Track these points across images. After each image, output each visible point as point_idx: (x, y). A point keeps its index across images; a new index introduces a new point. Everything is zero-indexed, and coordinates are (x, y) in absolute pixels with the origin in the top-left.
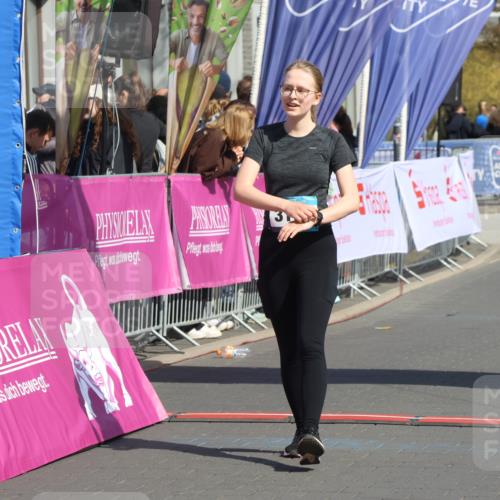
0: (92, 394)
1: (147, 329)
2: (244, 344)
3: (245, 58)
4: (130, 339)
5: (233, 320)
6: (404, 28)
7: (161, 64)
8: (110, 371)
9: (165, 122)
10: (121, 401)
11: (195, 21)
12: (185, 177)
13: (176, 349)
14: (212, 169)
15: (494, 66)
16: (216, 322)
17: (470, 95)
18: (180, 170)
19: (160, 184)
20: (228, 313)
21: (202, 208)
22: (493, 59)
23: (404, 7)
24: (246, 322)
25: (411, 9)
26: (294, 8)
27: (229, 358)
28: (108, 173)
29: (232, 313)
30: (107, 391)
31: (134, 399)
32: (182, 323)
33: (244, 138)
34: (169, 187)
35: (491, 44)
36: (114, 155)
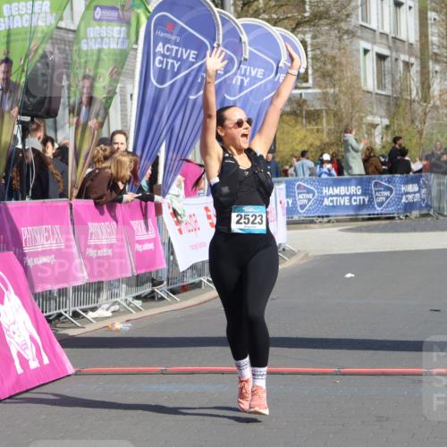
0: (19, 355)
1: (58, 311)
2: (128, 321)
3: (122, 122)
4: (47, 317)
5: (119, 304)
6: (234, 96)
7: (63, 127)
8: (32, 338)
9: (67, 164)
10: (41, 361)
11: (85, 91)
12: (82, 202)
13: (78, 324)
14: (101, 198)
15: (298, 128)
16: (107, 306)
17: (281, 148)
18: (79, 196)
19: (65, 207)
20: (115, 299)
21: (96, 224)
22: (297, 122)
23: (234, 82)
24: (129, 306)
25: (239, 83)
26: (158, 82)
27: (117, 331)
28: (27, 199)
29: (119, 300)
30: (30, 354)
31: (50, 359)
32: (83, 307)
33: (124, 177)
34: (71, 209)
35: (295, 112)
36: (31, 186)
